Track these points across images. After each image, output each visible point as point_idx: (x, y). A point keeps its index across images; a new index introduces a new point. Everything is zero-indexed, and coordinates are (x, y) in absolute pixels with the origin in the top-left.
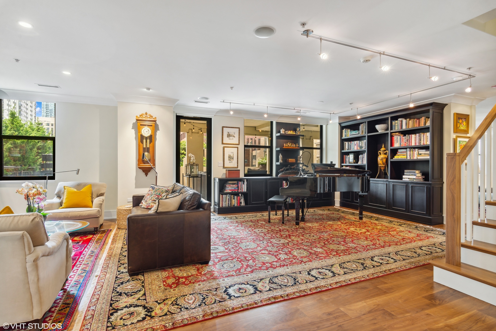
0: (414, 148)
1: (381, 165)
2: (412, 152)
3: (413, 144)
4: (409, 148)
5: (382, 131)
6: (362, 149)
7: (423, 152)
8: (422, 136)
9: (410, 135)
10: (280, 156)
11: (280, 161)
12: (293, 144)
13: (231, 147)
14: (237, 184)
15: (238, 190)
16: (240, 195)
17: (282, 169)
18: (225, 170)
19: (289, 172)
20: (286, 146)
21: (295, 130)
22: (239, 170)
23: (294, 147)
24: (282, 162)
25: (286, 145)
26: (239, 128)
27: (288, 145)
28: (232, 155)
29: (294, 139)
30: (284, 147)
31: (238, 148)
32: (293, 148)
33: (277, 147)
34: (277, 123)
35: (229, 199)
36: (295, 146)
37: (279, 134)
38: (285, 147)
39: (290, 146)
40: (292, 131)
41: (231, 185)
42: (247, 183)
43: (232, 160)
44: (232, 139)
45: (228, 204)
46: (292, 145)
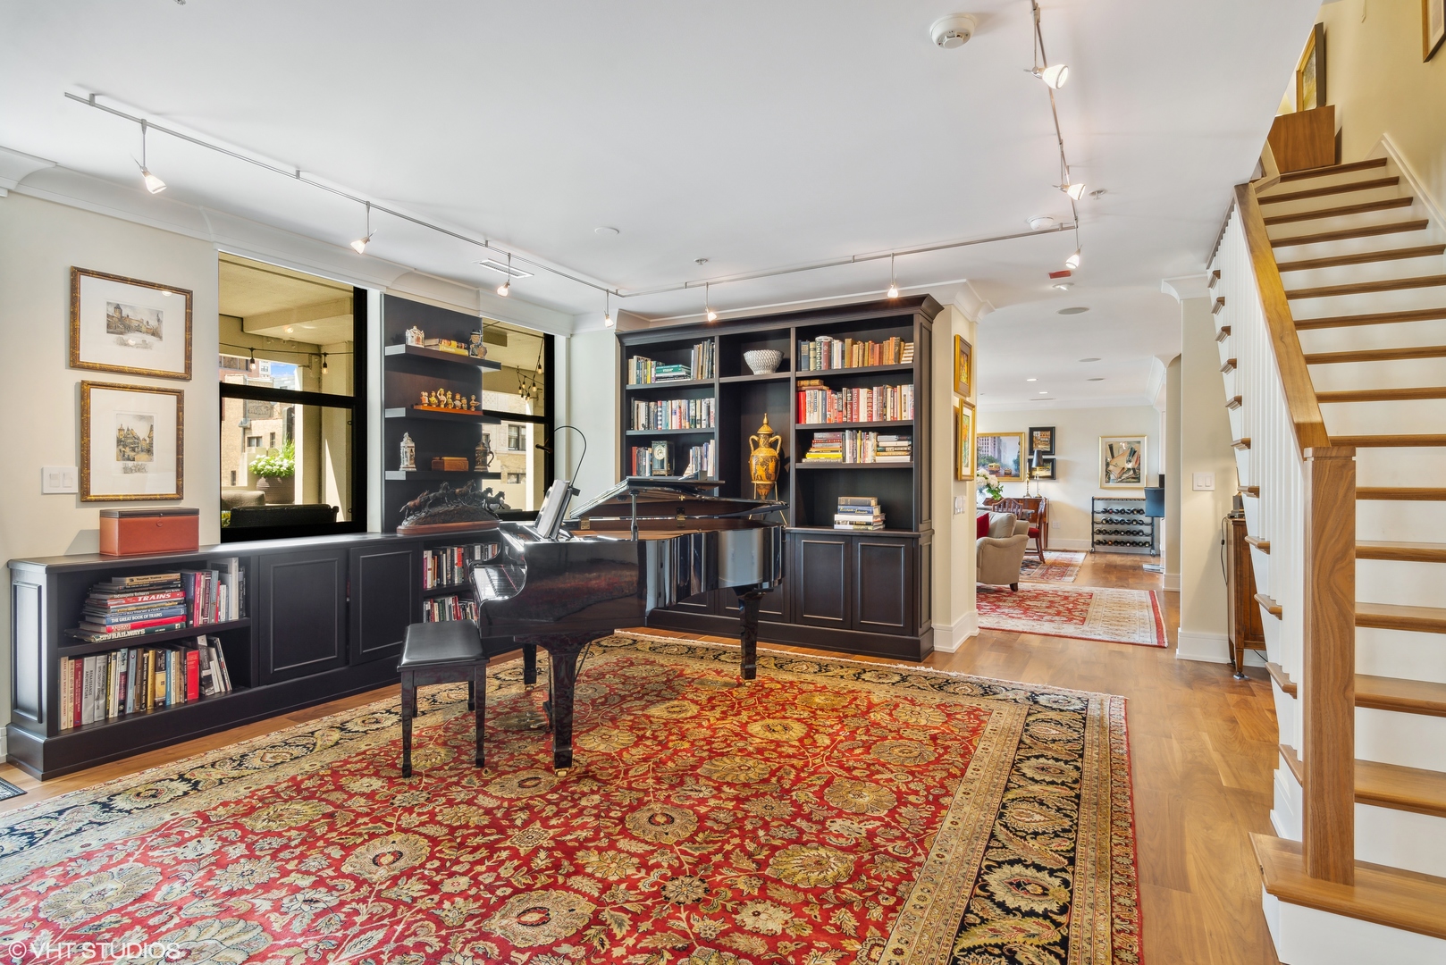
0: (866, 429)
1: (762, 480)
2: (859, 441)
3: (863, 418)
4: (851, 429)
5: (766, 372)
6: (698, 426)
7: (889, 441)
8: (889, 394)
9: (855, 390)
10: (407, 445)
11: (407, 463)
12: (458, 397)
13: (133, 388)
14: (184, 587)
15: (189, 616)
16: (202, 641)
17: (417, 501)
18: (93, 512)
19: (445, 513)
20: (430, 404)
21: (464, 340)
22: (195, 512)
23: (462, 408)
24: (413, 468)
25: (429, 396)
26: (188, 294)
27: (438, 399)
28: (141, 431)
29: (465, 375)
30: (421, 408)
31: (179, 394)
32: (457, 411)
33: (388, 403)
34: (390, 302)
35: (125, 674)
36: (465, 406)
37: (399, 349)
38: (424, 407)
39: (446, 405)
40: (454, 343)
41: (144, 598)
42: (246, 576)
43: (144, 456)
44: (145, 345)
45: (123, 702)
46: (453, 399)
